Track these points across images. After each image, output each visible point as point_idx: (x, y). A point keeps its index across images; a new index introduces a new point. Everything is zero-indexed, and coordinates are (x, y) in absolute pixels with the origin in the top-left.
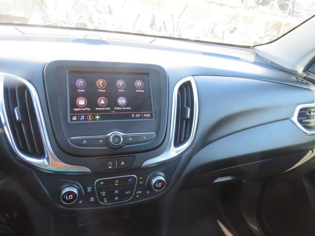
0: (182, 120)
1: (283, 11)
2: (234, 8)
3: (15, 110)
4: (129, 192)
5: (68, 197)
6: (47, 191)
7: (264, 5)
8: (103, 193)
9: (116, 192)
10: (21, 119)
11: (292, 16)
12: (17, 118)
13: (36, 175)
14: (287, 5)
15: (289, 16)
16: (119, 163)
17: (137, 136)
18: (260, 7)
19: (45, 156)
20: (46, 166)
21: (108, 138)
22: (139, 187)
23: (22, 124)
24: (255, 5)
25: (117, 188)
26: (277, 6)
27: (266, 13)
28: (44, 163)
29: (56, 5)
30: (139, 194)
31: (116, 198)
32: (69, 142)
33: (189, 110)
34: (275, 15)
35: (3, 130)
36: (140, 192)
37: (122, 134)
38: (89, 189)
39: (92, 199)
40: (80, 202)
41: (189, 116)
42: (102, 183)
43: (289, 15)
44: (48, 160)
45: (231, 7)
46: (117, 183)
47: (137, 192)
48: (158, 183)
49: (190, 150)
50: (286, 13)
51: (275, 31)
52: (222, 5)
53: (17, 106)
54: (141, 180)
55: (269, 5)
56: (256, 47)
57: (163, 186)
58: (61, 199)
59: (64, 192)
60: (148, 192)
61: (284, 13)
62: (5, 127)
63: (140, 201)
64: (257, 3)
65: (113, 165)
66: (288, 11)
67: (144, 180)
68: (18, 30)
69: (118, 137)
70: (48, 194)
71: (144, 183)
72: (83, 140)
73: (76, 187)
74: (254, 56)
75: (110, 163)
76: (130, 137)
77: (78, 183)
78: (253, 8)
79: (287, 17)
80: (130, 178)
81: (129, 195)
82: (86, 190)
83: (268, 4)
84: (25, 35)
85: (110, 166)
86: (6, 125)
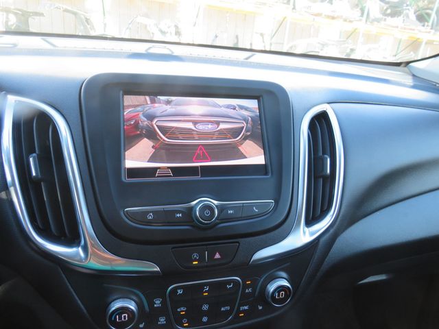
0: (316, 178)
1: (422, 24)
2: (351, 21)
3: (31, 159)
4: (228, 308)
5: (120, 318)
6: (82, 306)
7: (394, 17)
8: (182, 310)
9: (205, 307)
10: (40, 176)
11: (436, 30)
12: (34, 174)
13: (64, 276)
14: (429, 15)
15: (433, 31)
16: (212, 255)
17: (243, 206)
18: (389, 19)
19: (80, 242)
20: (81, 260)
21: (192, 209)
22: (245, 299)
23: (42, 183)
24: (381, 16)
25: (205, 300)
26: (413, 17)
27: (397, 27)
28: (78, 253)
29: (105, 25)
30: (243, 311)
31: (205, 319)
32: (124, 217)
33: (329, 160)
34: (411, 29)
35: (9, 194)
36: (246, 308)
37: (216, 202)
38: (158, 303)
39: (162, 320)
40: (141, 326)
41: (328, 171)
42: (180, 292)
43: (431, 29)
44: (85, 249)
45: (345, 20)
46: (206, 292)
47: (242, 308)
48: (279, 292)
49: (332, 231)
50: (428, 26)
51: (412, 53)
52: (333, 18)
53: (35, 152)
54: (248, 286)
55: (402, 16)
56: (411, 64)
57: (287, 296)
58: (107, 321)
59: (113, 309)
60: (260, 308)
61: (424, 26)
62: (12, 190)
63: (247, 323)
64: (385, 14)
65: (201, 259)
66: (430, 24)
67: (253, 286)
68: (47, 41)
69: (210, 208)
70: (85, 311)
71: (254, 290)
72: (148, 212)
73: (135, 298)
74: (411, 77)
75: (195, 256)
76: (231, 208)
77: (138, 292)
78: (378, 20)
79: (429, 32)
80: (229, 282)
81: (228, 313)
82: (151, 304)
83: (400, 15)
84: (57, 48)
85: (195, 260)
86: (14, 185)
